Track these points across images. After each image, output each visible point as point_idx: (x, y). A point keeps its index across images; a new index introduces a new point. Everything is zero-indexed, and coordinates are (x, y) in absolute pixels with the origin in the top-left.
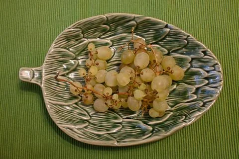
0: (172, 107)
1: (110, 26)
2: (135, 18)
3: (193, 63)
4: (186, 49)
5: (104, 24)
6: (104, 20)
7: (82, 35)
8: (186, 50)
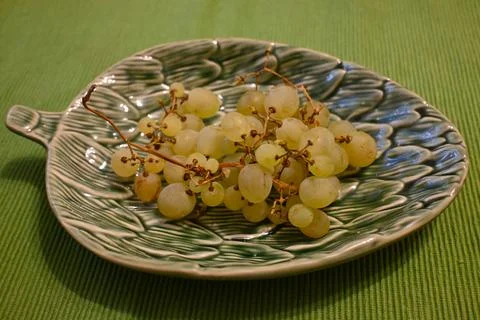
0: (345, 222)
1: (222, 66)
2: (275, 49)
3: (397, 137)
4: (381, 110)
5: (211, 59)
6: (212, 47)
7: (162, 76)
8: (381, 113)
